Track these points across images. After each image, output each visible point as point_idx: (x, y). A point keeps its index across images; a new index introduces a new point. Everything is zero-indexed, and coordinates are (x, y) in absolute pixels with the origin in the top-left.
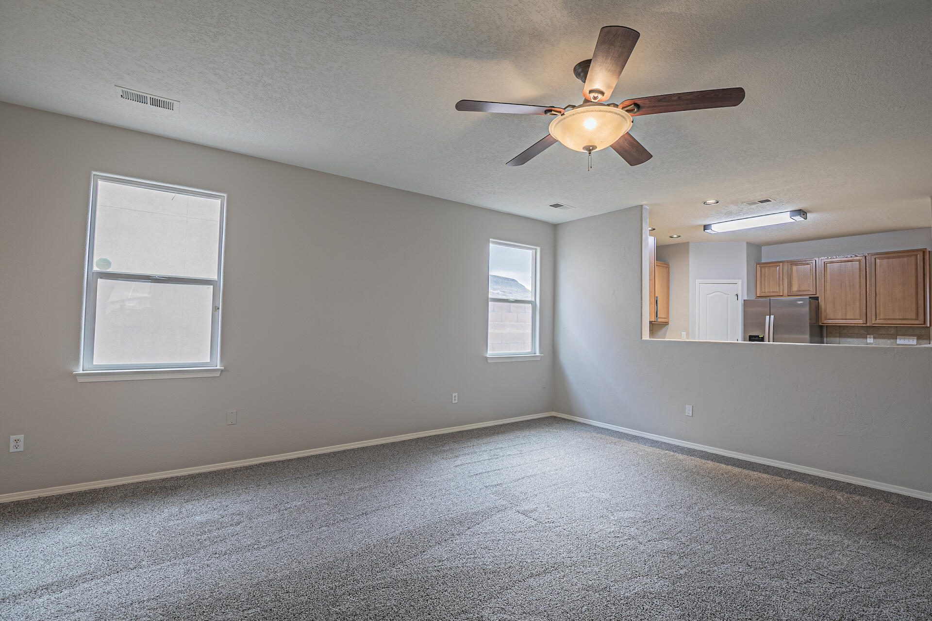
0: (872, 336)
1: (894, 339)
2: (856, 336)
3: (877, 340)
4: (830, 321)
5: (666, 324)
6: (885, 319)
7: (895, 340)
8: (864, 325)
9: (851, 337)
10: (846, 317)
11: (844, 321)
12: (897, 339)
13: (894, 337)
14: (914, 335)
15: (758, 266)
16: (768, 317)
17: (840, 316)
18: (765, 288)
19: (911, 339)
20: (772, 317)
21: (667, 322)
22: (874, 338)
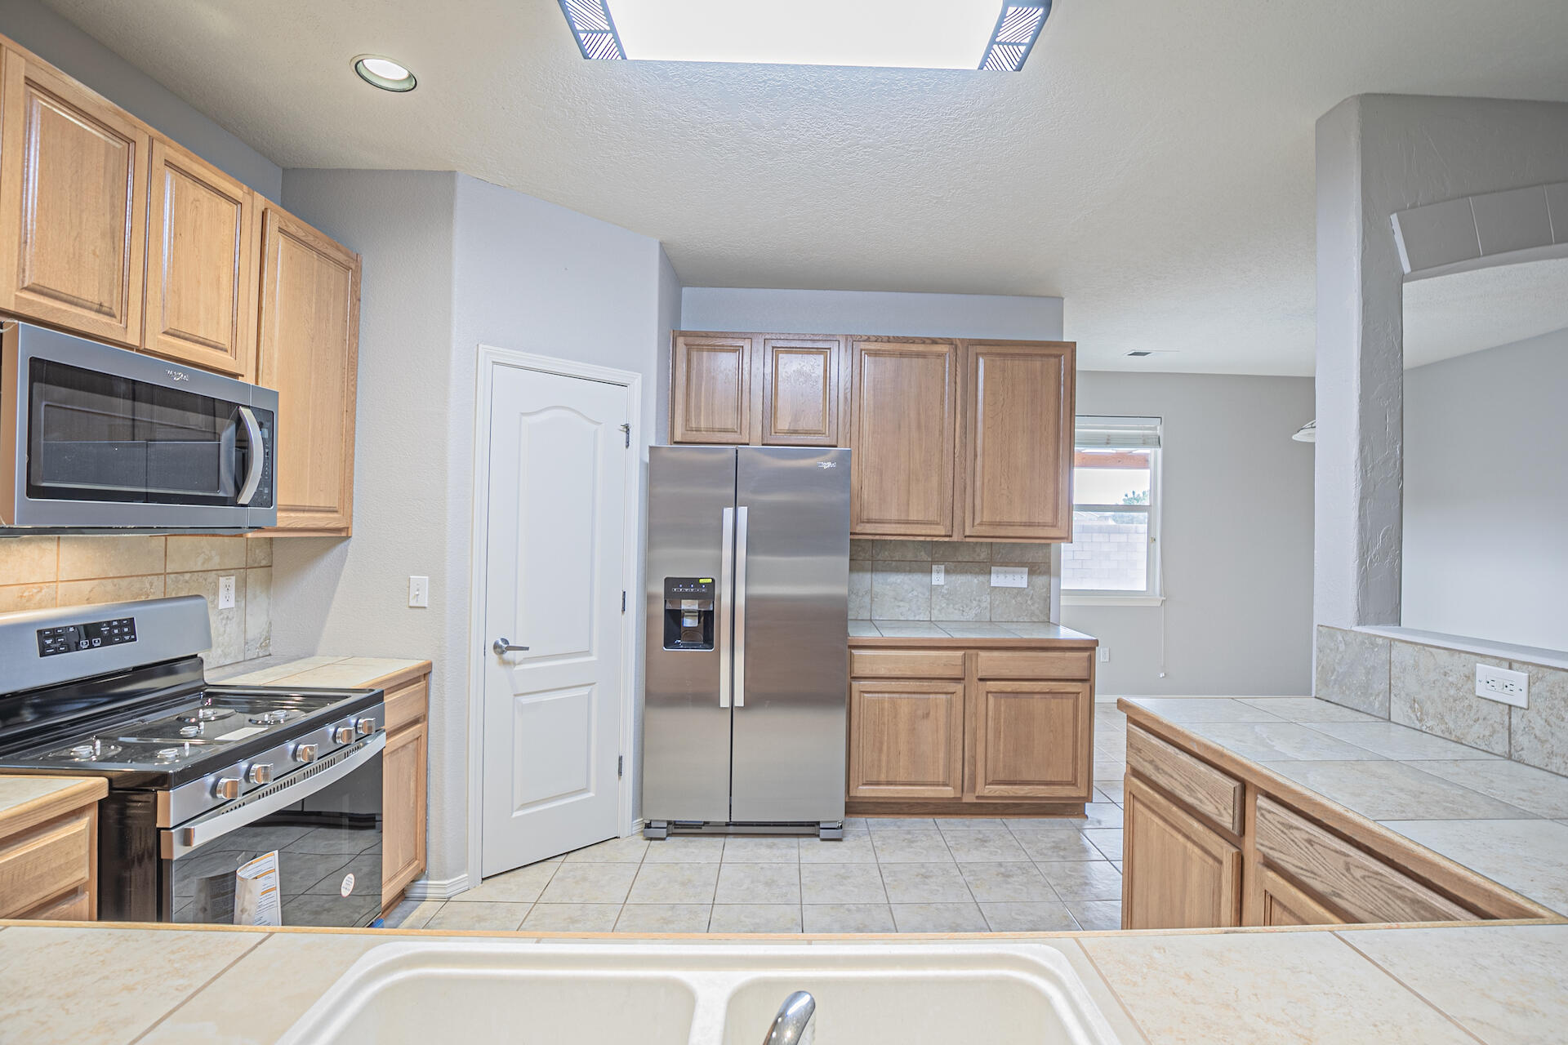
0: (943, 567)
1: (986, 573)
2: (908, 568)
3: (953, 578)
4: (869, 528)
5: (339, 535)
6: (992, 524)
7: (987, 577)
8: (947, 539)
9: (897, 570)
10: (908, 516)
11: (902, 529)
12: (990, 573)
13: (984, 568)
14: (1022, 564)
15: (681, 341)
16: (728, 512)
17: (894, 514)
18: (698, 415)
19: (1018, 573)
20: (743, 511)
21: (339, 530)
22: (947, 572)
